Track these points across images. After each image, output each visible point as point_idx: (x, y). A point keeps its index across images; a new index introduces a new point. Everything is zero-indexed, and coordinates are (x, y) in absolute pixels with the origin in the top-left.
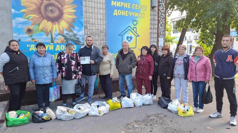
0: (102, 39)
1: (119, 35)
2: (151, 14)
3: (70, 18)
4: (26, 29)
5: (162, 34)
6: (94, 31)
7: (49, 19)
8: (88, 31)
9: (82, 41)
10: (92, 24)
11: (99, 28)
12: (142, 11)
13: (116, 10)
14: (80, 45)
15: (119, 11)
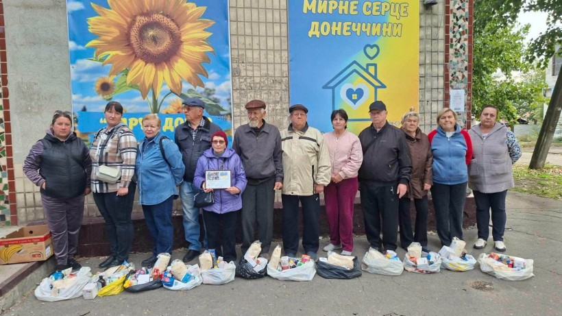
0: (278, 100)
1: (325, 87)
2: (423, 25)
3: (197, 52)
4: (98, 84)
5: (460, 78)
6: (257, 80)
7: (149, 58)
8: (242, 80)
9: (226, 107)
10: (252, 64)
11: (271, 73)
12: (392, 20)
13: (317, 24)
14: (222, 115)
15: (324, 23)
